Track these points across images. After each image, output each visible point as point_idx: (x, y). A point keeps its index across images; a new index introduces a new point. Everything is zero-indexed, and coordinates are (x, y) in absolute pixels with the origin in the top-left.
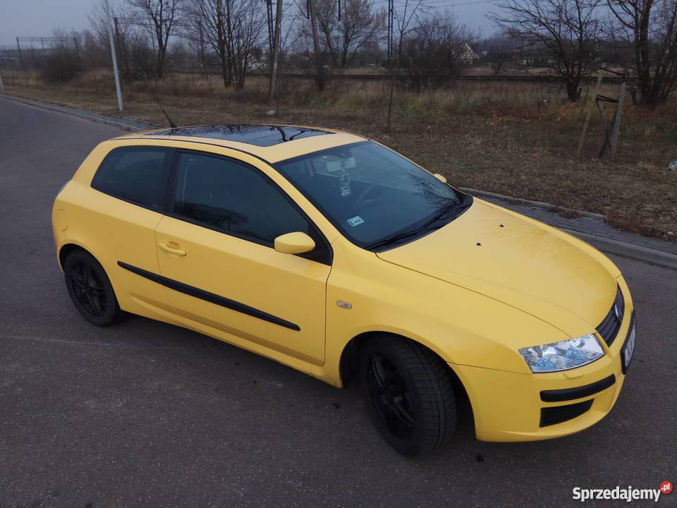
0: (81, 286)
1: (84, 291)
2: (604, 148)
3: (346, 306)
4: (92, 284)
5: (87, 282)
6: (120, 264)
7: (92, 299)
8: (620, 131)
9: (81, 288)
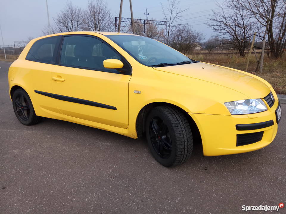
0: (19, 106)
1: (20, 108)
2: (257, 68)
3: (138, 93)
4: (24, 104)
5: (22, 104)
6: (36, 92)
7: (24, 112)
8: (263, 64)
9: (19, 107)
